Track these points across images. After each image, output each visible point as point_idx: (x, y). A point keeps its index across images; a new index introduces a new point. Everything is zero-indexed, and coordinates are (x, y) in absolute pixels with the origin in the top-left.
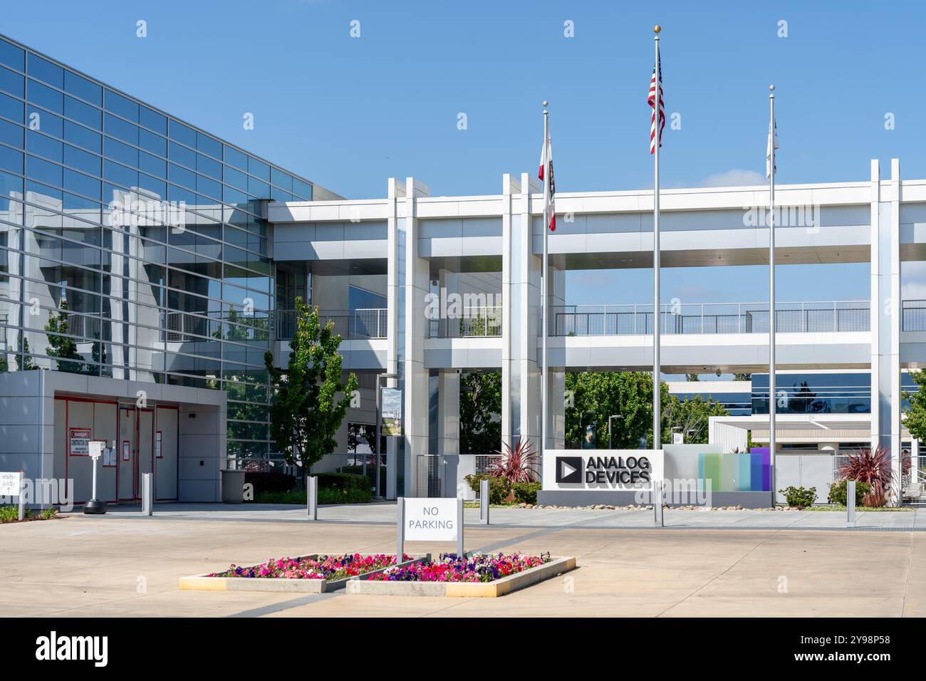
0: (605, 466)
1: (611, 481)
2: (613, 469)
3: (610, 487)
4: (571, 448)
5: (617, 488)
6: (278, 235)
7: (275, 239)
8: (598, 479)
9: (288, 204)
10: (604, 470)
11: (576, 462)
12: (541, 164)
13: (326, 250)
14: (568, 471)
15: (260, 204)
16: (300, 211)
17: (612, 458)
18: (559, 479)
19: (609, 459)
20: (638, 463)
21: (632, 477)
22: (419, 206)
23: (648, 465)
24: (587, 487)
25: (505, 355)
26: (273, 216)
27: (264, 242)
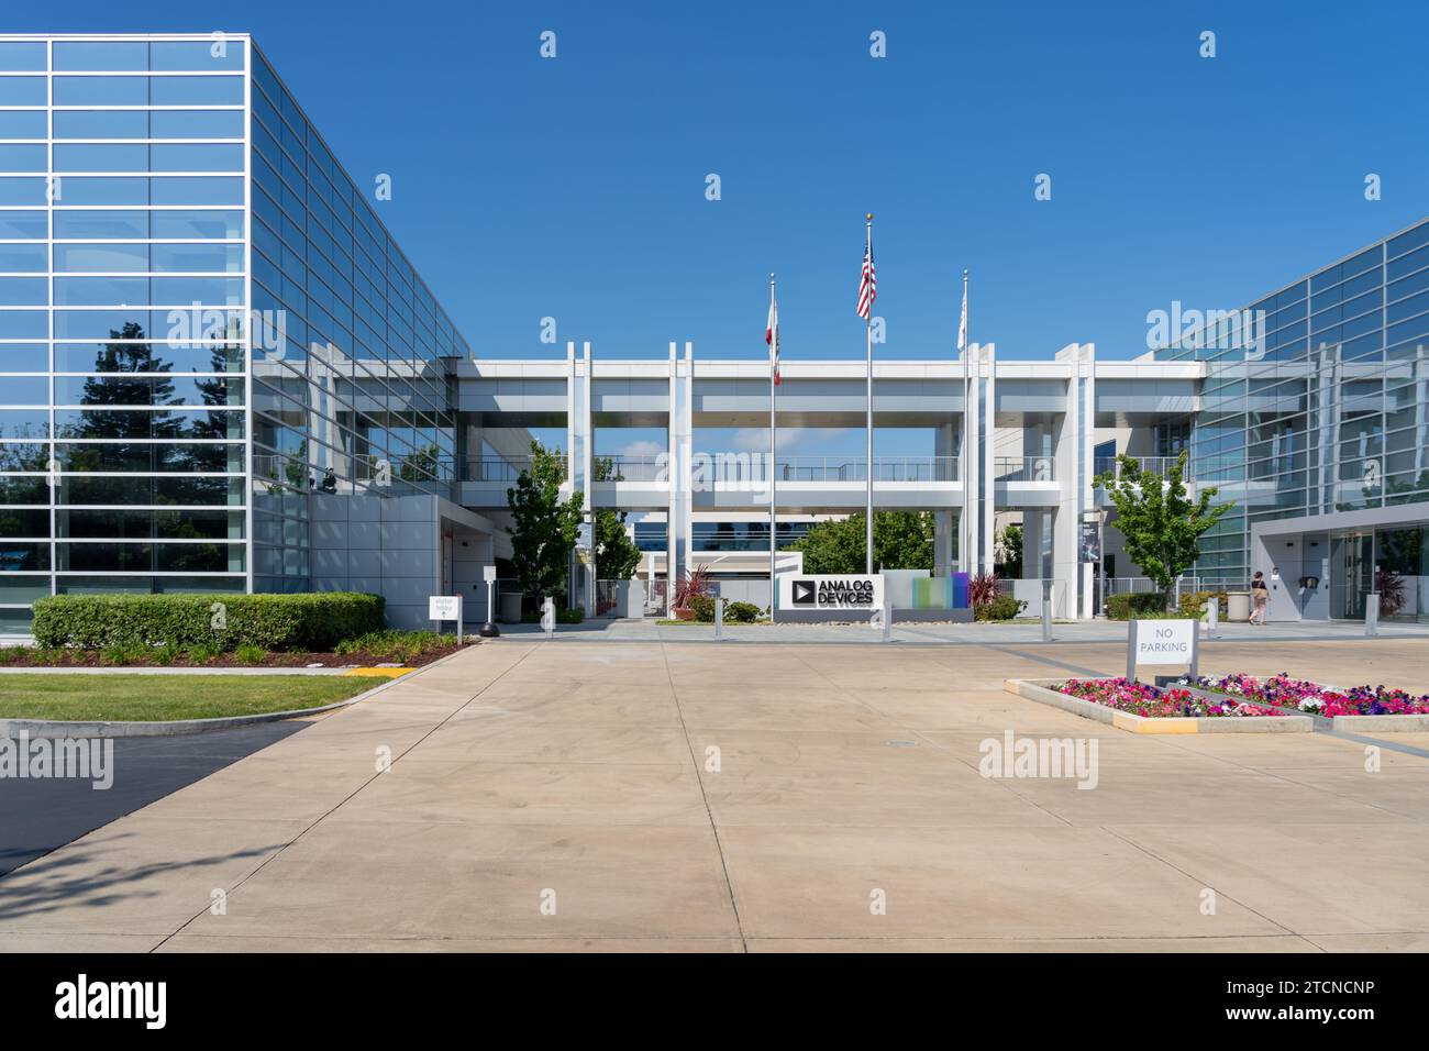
0: (835, 589)
1: (840, 601)
2: (841, 591)
3: (838, 607)
4: (809, 573)
5: (845, 608)
6: (463, 388)
7: (461, 391)
8: (829, 600)
9: (475, 361)
10: (833, 592)
11: (810, 586)
12: (769, 328)
13: (507, 403)
14: (802, 593)
15: (450, 360)
16: (487, 368)
17: (841, 582)
18: (795, 600)
19: (838, 583)
20: (863, 586)
21: (858, 598)
22: (594, 367)
23: (871, 588)
24: (818, 607)
25: (673, 496)
26: (461, 372)
27: (452, 394)
